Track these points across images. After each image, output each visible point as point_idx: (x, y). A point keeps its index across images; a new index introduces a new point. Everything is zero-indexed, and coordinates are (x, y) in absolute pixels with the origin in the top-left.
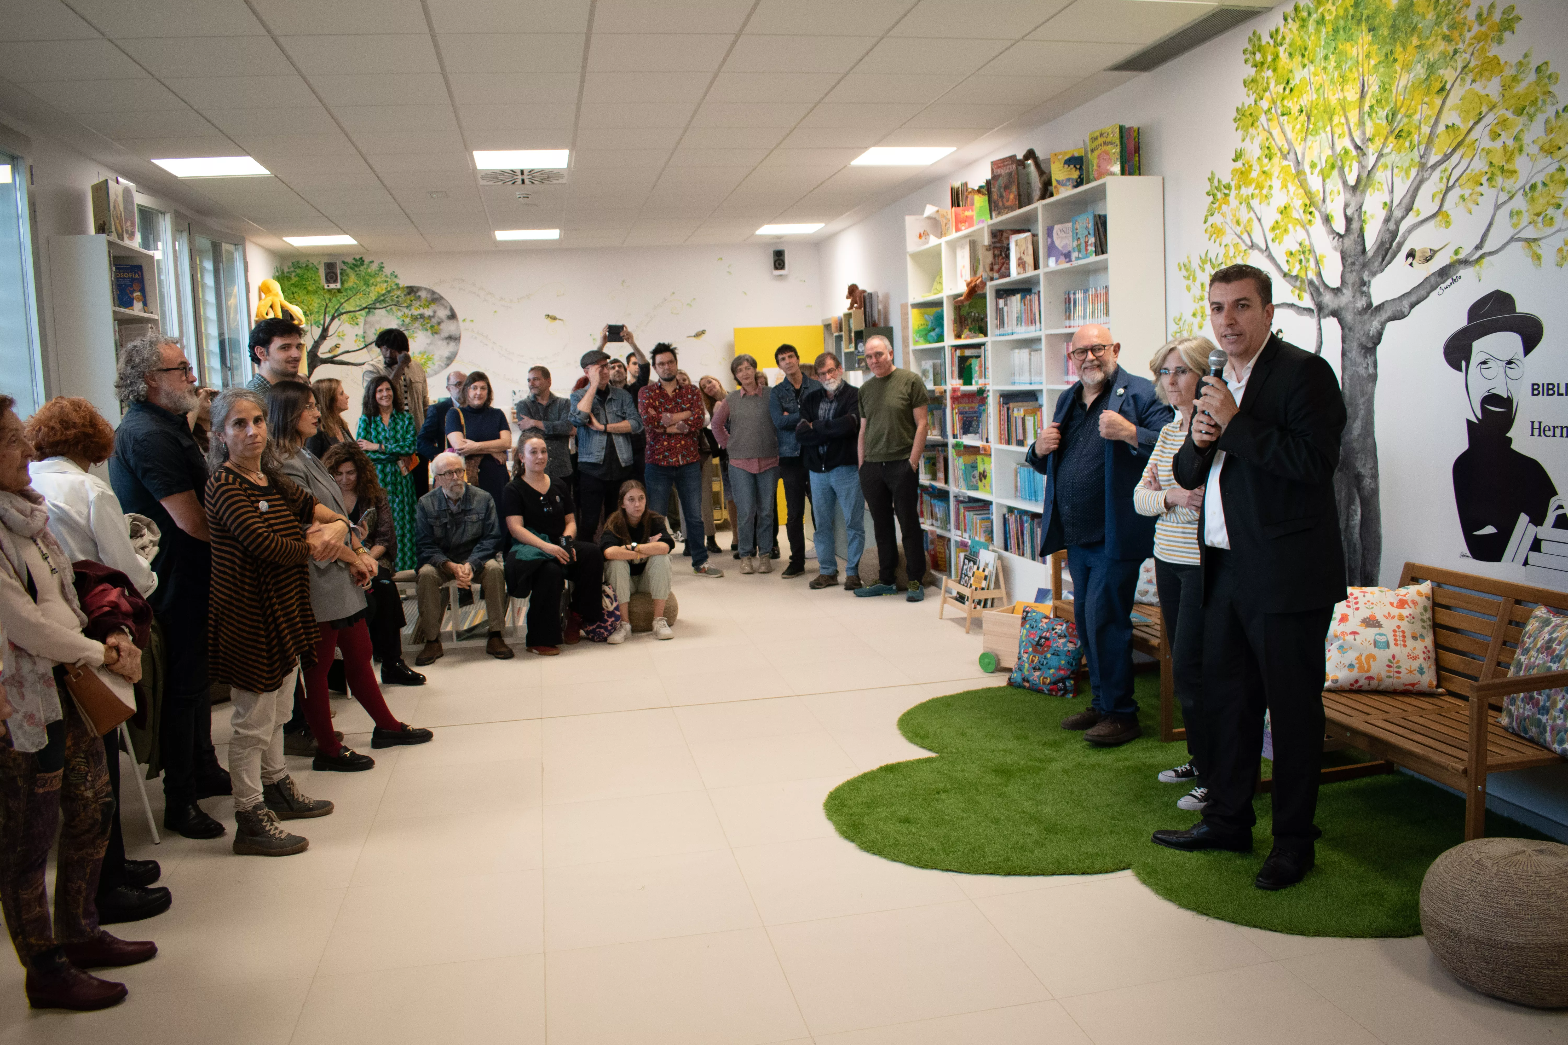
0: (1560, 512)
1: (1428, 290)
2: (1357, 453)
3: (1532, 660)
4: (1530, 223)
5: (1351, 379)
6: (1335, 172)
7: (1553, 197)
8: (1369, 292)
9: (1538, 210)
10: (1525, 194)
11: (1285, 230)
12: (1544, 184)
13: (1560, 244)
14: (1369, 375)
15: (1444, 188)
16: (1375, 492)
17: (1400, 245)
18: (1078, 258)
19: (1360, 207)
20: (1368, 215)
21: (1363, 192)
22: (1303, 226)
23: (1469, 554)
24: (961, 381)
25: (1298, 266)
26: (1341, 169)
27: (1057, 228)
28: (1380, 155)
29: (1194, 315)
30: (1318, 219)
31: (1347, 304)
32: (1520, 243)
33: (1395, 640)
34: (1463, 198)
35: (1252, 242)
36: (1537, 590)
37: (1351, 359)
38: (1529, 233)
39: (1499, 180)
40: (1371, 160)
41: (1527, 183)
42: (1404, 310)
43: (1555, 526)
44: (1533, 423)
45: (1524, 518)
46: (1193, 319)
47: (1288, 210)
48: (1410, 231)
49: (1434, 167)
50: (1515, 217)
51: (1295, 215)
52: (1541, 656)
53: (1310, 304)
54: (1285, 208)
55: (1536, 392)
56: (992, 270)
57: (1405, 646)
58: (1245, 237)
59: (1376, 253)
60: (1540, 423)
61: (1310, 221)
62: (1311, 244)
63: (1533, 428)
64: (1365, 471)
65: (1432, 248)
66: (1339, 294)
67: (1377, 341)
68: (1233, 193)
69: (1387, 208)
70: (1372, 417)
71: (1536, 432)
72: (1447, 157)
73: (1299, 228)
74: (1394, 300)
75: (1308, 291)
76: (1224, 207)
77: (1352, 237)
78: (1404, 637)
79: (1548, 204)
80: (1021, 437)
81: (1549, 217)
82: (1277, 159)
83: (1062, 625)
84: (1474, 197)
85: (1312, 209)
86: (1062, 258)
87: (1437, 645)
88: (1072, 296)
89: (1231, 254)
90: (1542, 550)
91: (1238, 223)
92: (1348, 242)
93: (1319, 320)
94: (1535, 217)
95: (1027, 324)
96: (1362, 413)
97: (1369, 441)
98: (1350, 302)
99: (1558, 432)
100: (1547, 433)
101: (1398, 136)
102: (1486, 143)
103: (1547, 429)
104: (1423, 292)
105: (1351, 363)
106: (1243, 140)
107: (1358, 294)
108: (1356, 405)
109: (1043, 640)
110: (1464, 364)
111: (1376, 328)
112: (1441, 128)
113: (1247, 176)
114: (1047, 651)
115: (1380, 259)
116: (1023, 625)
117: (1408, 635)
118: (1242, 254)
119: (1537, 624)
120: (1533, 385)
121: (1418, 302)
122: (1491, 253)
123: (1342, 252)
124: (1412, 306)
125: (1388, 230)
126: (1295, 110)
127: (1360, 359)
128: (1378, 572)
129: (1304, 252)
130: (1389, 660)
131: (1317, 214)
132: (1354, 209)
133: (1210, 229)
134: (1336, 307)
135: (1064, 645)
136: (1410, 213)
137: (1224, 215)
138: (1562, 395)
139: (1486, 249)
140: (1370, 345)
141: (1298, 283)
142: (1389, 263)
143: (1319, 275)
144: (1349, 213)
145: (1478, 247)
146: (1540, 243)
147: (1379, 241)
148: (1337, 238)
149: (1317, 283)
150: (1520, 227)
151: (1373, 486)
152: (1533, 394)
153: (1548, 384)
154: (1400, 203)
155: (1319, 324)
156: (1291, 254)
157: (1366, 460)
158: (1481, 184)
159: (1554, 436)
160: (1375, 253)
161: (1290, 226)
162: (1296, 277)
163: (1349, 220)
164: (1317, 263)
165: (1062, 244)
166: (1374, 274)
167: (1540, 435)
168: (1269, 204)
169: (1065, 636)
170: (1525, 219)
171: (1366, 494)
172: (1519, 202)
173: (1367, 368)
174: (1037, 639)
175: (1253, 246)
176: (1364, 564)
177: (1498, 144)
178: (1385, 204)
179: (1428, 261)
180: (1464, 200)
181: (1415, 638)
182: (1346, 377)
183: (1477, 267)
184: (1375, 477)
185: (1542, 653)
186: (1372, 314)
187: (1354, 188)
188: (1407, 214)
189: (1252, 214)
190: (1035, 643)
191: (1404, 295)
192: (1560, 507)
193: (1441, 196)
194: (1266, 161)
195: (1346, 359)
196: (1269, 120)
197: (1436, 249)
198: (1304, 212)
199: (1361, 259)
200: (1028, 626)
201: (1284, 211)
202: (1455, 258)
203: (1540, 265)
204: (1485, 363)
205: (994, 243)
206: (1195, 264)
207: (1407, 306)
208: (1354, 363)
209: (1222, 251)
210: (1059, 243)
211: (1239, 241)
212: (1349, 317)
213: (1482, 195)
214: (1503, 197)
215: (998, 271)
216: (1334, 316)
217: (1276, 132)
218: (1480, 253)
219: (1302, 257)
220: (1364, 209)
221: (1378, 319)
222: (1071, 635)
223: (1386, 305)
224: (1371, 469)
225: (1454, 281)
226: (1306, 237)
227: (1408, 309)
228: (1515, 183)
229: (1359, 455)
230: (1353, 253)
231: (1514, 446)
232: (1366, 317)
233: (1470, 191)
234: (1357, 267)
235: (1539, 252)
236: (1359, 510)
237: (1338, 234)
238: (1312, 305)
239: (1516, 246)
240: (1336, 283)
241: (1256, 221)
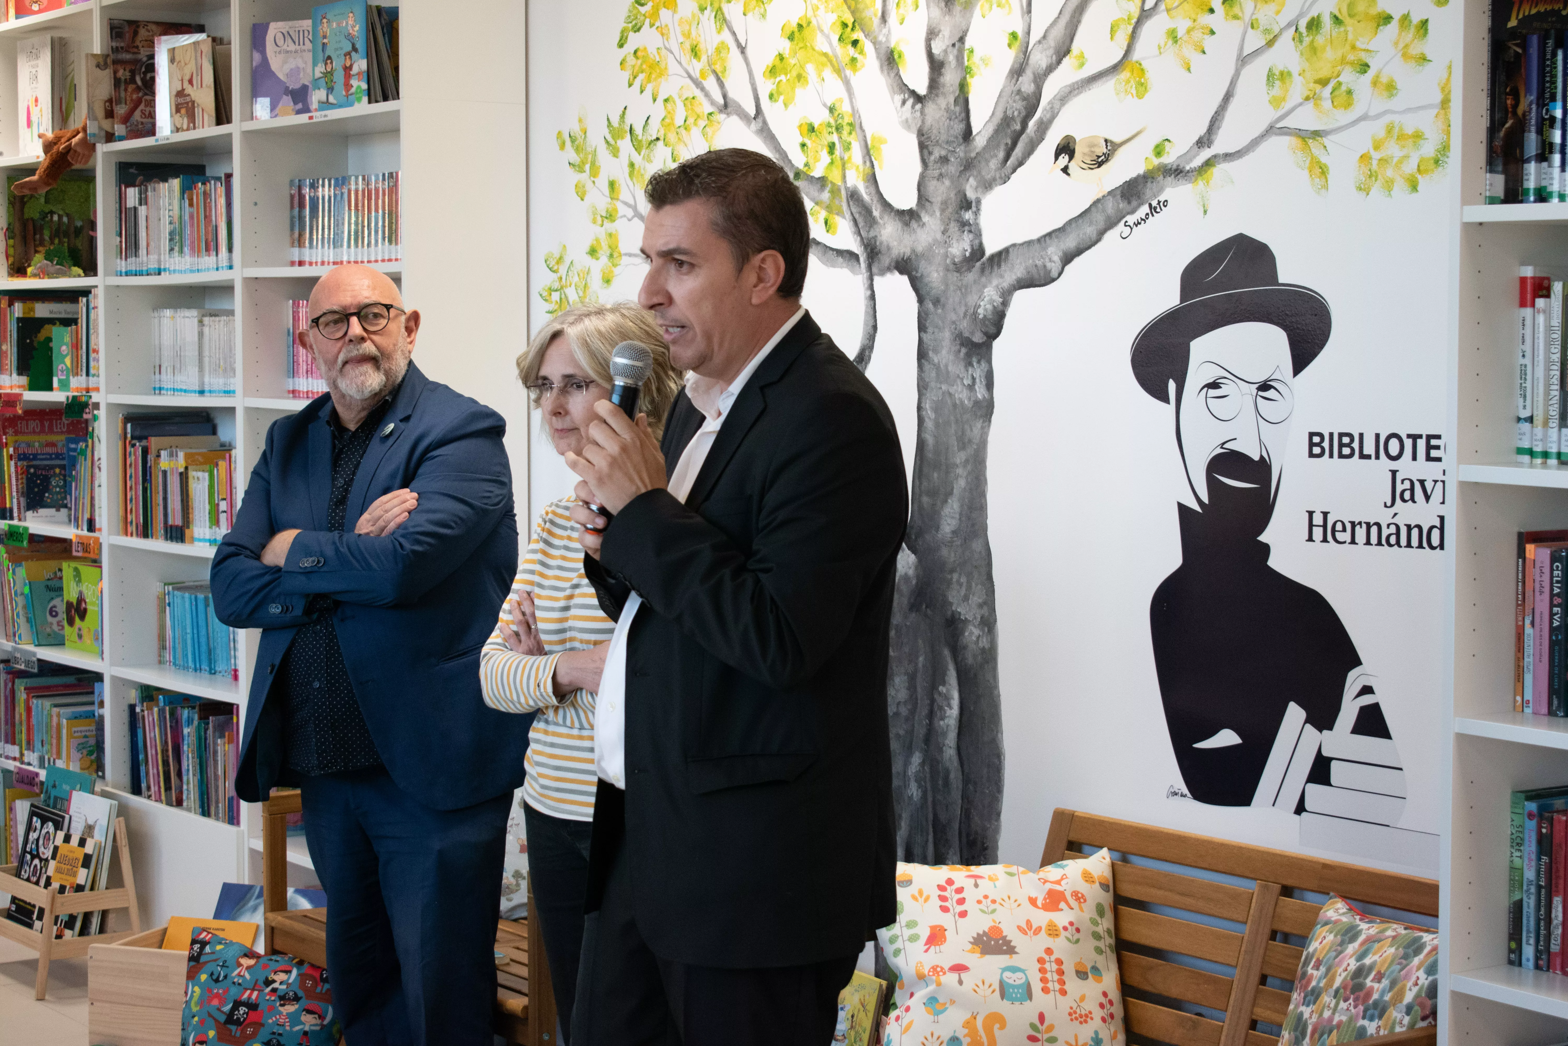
0: (1367, 700)
1: (1101, 225)
2: (952, 571)
3: (1327, 1014)
4: (1307, 99)
5: (936, 410)
7: (1353, 47)
8: (977, 224)
9: (1324, 74)
10: (1298, 37)
11: (799, 77)
12: (1337, 20)
13: (1366, 146)
14: (977, 403)
15: (1136, 14)
16: (989, 656)
17: (1044, 127)
18: (326, 105)
19: (962, 40)
20: (976, 58)
21: (968, 7)
22: (839, 71)
23: (1186, 791)
24: (24, 380)
25: (825, 158)
27: (275, 29)
29: (593, 252)
30: (870, 59)
31: (930, 248)
32: (1286, 140)
33: (1044, 980)
34: (1173, 36)
35: (725, 96)
36: (1326, 866)
37: (937, 367)
38: (1306, 119)
39: (1248, 5)
41: (1301, 15)
42: (1049, 265)
43: (1358, 729)
44: (1311, 514)
45: (1295, 714)
46: (588, 261)
47: (806, 32)
48: (1064, 98)
50: (1278, 83)
51: (821, 44)
52: (1343, 1005)
53: (852, 244)
54: (800, 26)
55: (1317, 450)
56: (110, 114)
57: (1063, 992)
58: (711, 84)
59: (993, 141)
60: (1325, 514)
61: (853, 60)
62: (855, 112)
63: (1311, 525)
64: (968, 610)
65: (1109, 138)
66: (914, 224)
67: (992, 330)
69: (1017, 45)
70: (983, 495)
71: (1318, 533)
73: (828, 73)
74: (1029, 243)
75: (848, 215)
76: (665, 15)
77: (942, 102)
78: (1061, 972)
79: (1343, 61)
80: (176, 519)
81: (1344, 88)
83: (288, 972)
84: (1197, 35)
85: (858, 35)
86: (287, 100)
87: (1127, 989)
88: (306, 191)
89: (679, 121)
90: (1333, 781)
91: (695, 51)
92: (935, 112)
93: (871, 279)
94: (1318, 87)
95: (196, 251)
96: (960, 484)
97: (977, 545)
98: (935, 240)
99: (1361, 533)
100: (1340, 536)
103: (1339, 527)
104: (1090, 231)
105: (938, 375)
107: (954, 227)
108: (949, 468)
109: (243, 1010)
110: (1172, 386)
111: (991, 301)
114: (254, 1035)
115: (1001, 155)
116: (191, 975)
117: (1069, 968)
118: (702, 123)
119: (1331, 937)
120: (1312, 435)
121: (1079, 252)
122: (1228, 157)
123: (920, 133)
124: (1068, 258)
125: (1019, 92)
127: (956, 368)
128: (997, 830)
129: (839, 129)
130: (1033, 1026)
131: (867, 45)
132: (947, 42)
133: (631, 60)
134: (908, 252)
135: (294, 1019)
136: (1066, 60)
137: (663, 32)
138: (1368, 457)
139: (1219, 146)
140: (978, 338)
141: (826, 196)
142: (1021, 164)
143: (872, 179)
144: (938, 48)
145: (1203, 142)
146: (1326, 141)
147: (999, 115)
148: (910, 102)
149: (866, 198)
150: (1288, 106)
151: (984, 643)
152: (1311, 455)
153: (1341, 435)
154: (1044, 37)
155: (871, 287)
156: (812, 129)
157: (969, 588)
158: (1212, 11)
159: (1353, 542)
160: (990, 140)
161: (810, 68)
162: (822, 182)
163: (936, 66)
164: (867, 152)
165: (287, 68)
166: (987, 186)
167: (1325, 540)
168: (763, 16)
169: (297, 999)
170: (1297, 90)
171: (970, 660)
172: (1286, 54)
173: (971, 387)
174: (227, 1008)
175: (727, 106)
176: (966, 815)
178: (1014, 36)
179: (1100, 165)
180: (1175, 40)
181: (1082, 974)
182: (927, 405)
183: (1200, 183)
184: (989, 623)
185: (1345, 1000)
186: (983, 270)
188: (1059, 62)
189: (726, 35)
190: (222, 1019)
191: (1049, 235)
192: (1367, 690)
193: (1130, 29)
195: (927, 366)
197: (1117, 139)
198: (840, 40)
199: (961, 151)
200: (204, 977)
201: (797, 33)
202: (1156, 162)
203: (1326, 187)
204: (1214, 385)
205: (115, 50)
206: (597, 136)
207: (1056, 258)
208: (943, 376)
209: (658, 112)
210: (279, 65)
211: (698, 93)
212: (934, 276)
213: (1212, 32)
214: (1254, 41)
215: (126, 120)
216: (901, 273)
218: (1206, 154)
219: (835, 138)
220: (969, 42)
221: (995, 282)
222: (310, 994)
223: (1013, 254)
224: (980, 606)
225: (1153, 210)
226: (845, 95)
227: (1059, 264)
228: (1278, 12)
229: (955, 576)
230: (943, 137)
231: (1274, 562)
232: (971, 277)
233: (1189, 24)
234: (953, 168)
235: (1324, 159)
236: (956, 695)
237: (913, 93)
238: (854, 245)
239: (1279, 144)
240: (906, 199)
241: (735, 51)
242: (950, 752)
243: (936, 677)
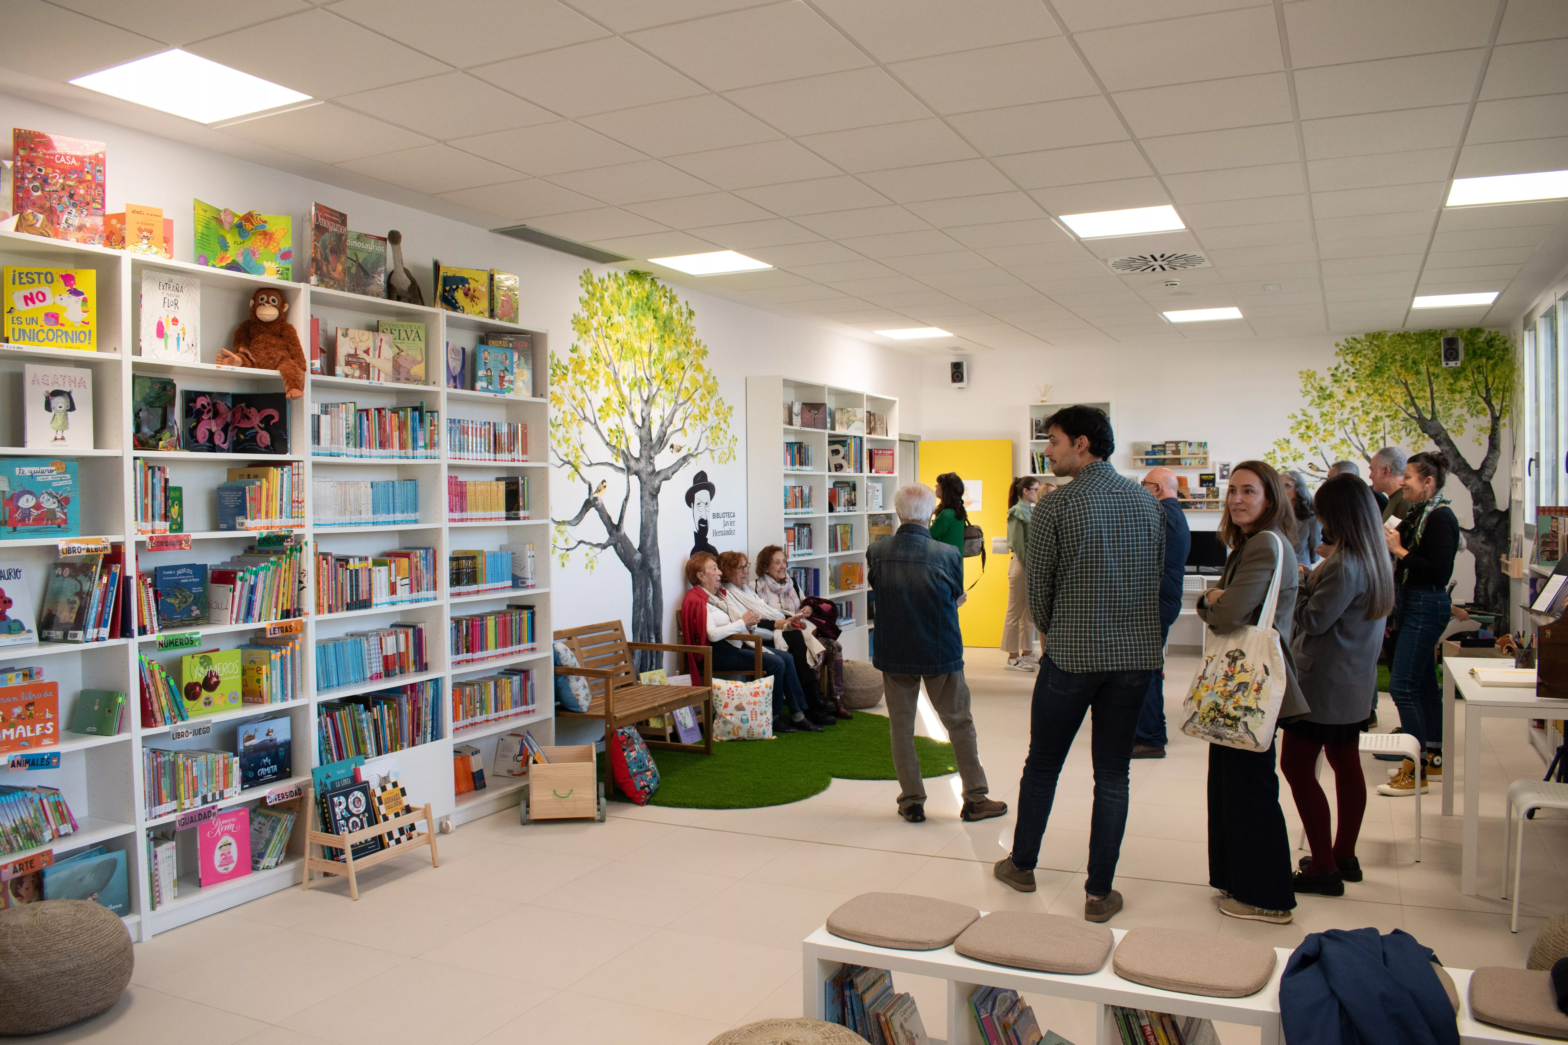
1: (679, 466)
2: (650, 556)
4: (711, 443)
5: (645, 512)
6: (636, 388)
7: (718, 434)
8: (654, 463)
9: (714, 438)
11: (607, 414)
14: (655, 510)
15: (684, 417)
16: (659, 577)
17: (667, 440)
20: (652, 420)
21: (651, 406)
22: (619, 415)
25: (615, 440)
26: (640, 388)
28: (658, 389)
31: (643, 469)
32: (709, 451)
35: (584, 415)
37: (645, 501)
38: (711, 447)
39: (703, 420)
40: (654, 390)
42: (669, 475)
47: (609, 401)
48: (672, 434)
49: (681, 405)
50: (707, 439)
51: (614, 406)
58: (579, 410)
64: (654, 566)
65: (680, 445)
66: (639, 462)
67: (658, 491)
68: (570, 375)
69: (662, 419)
70: (657, 534)
72: (685, 402)
73: (616, 415)
74: (665, 469)
75: (622, 457)
76: (562, 383)
77: (645, 430)
81: (716, 442)
82: (602, 364)
84: (695, 425)
85: (623, 406)
89: (569, 420)
91: (574, 398)
92: (644, 432)
93: (628, 476)
94: (713, 441)
96: (652, 532)
97: (656, 548)
98: (644, 467)
101: (666, 382)
102: (698, 401)
104: (677, 467)
106: (579, 340)
107: (648, 464)
108: (649, 528)
110: (692, 504)
111: (657, 484)
112: (683, 387)
113: (581, 368)
115: (659, 446)
121: (675, 472)
123: (640, 437)
124: (673, 474)
125: (662, 430)
126: (614, 339)
127: (650, 502)
129: (619, 432)
131: (627, 410)
132: (646, 414)
134: (638, 469)
136: (672, 425)
139: (699, 451)
140: (655, 493)
141: (616, 451)
142: (663, 449)
143: (628, 448)
144: (643, 415)
145: (696, 449)
146: (714, 452)
148: (637, 428)
149: (627, 453)
150: (709, 444)
151: (658, 573)
154: (667, 418)
155: (628, 478)
156: (611, 430)
157: (654, 559)
158: (697, 420)
160: (656, 442)
161: (611, 412)
162: (614, 447)
163: (643, 420)
164: (627, 440)
166: (656, 453)
168: (597, 393)
170: (710, 440)
171: (655, 579)
172: (708, 433)
173: (654, 506)
176: (655, 620)
177: (702, 404)
178: (661, 416)
179: (679, 451)
180: (692, 425)
184: (659, 568)
186: (655, 475)
187: (646, 402)
188: (670, 425)
189: (584, 395)
193: (683, 420)
194: (595, 362)
195: (643, 501)
196: (597, 335)
197: (682, 446)
201: (607, 401)
202: (689, 452)
204: (699, 504)
208: (647, 504)
211: (575, 412)
212: (644, 476)
213: (698, 425)
216: (636, 475)
217: (602, 346)
218: (697, 452)
219: (618, 434)
220: (651, 415)
221: (658, 479)
223: (662, 472)
224: (657, 564)
225: (688, 463)
230: (645, 439)
231: (709, 542)
232: (653, 477)
233: (693, 422)
234: (648, 448)
235: (714, 456)
237: (638, 426)
238: (624, 467)
239: (707, 451)
240: (637, 455)
241: (587, 401)
242: (651, 605)
243: (647, 586)
